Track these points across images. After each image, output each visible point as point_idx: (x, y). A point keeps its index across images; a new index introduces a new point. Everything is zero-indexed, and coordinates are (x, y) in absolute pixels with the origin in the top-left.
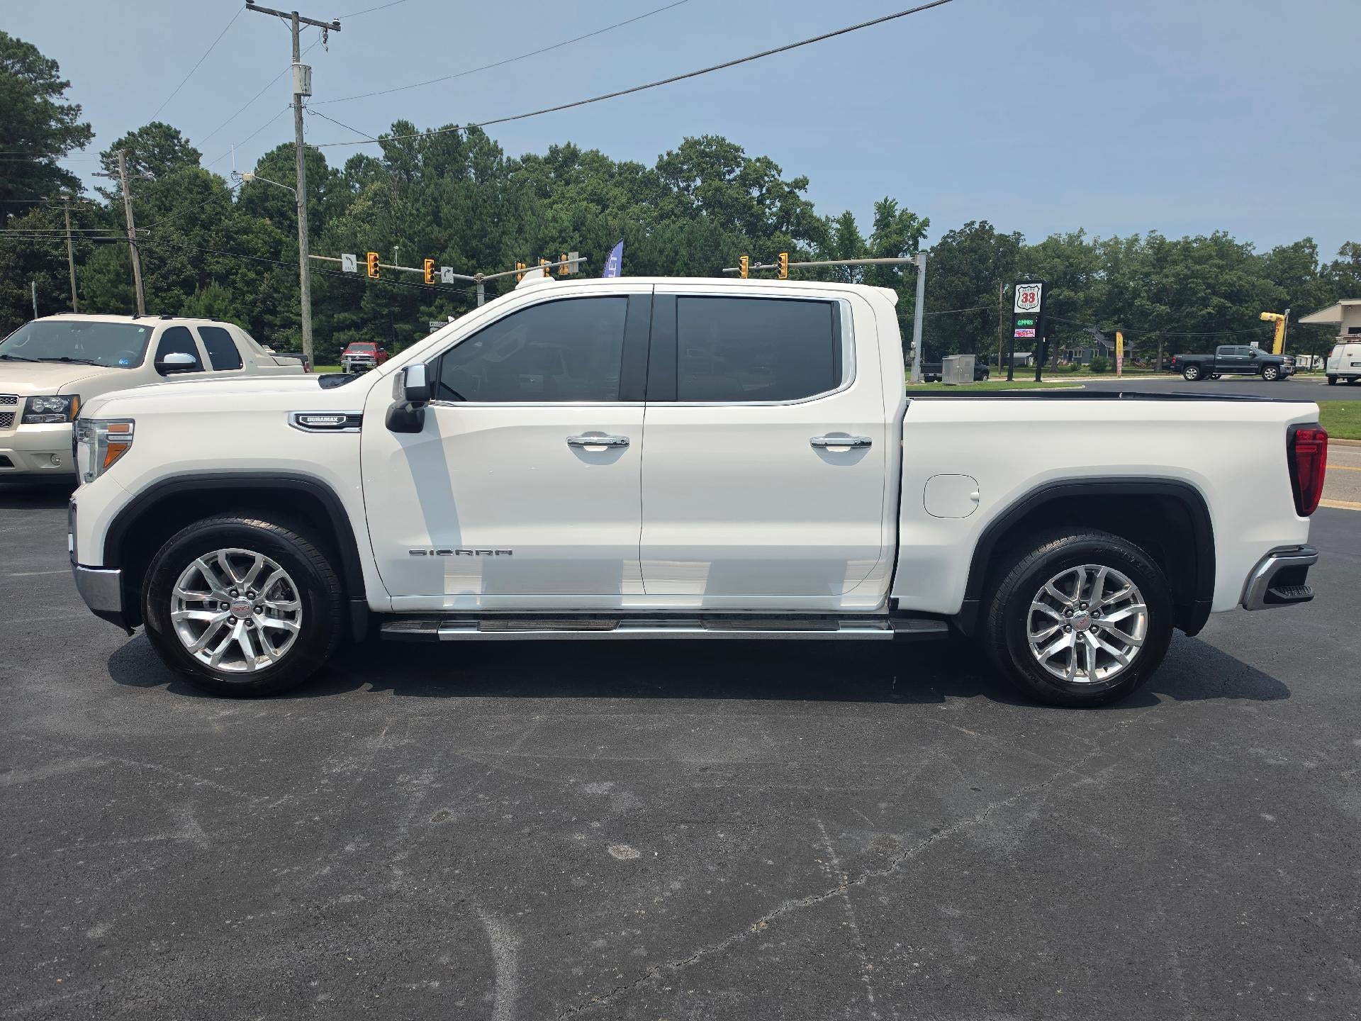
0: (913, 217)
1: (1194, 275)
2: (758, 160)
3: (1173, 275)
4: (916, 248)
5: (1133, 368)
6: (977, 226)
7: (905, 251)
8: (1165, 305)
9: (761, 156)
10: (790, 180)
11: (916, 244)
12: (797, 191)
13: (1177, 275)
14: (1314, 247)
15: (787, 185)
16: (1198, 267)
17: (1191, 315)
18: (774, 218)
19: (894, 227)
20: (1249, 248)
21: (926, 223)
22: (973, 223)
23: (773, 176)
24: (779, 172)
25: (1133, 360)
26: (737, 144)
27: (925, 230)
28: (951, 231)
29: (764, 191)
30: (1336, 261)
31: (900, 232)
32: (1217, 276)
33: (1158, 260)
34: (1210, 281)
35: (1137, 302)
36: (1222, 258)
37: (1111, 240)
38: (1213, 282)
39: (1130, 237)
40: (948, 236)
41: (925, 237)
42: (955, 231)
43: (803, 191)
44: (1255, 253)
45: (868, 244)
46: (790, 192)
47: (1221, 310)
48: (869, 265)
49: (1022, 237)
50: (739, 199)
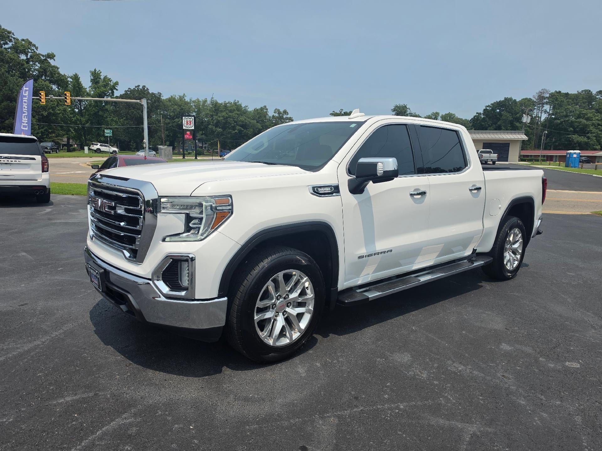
0: (110, 80)
1: (229, 117)
2: (23, 40)
3: (222, 117)
4: (113, 95)
5: (208, 153)
6: (141, 87)
7: (107, 96)
8: (220, 128)
9: (25, 38)
10: (45, 53)
11: (113, 93)
12: (49, 59)
13: (223, 117)
14: (267, 109)
15: (43, 56)
16: (231, 114)
17: (230, 133)
18: (37, 72)
19: (101, 83)
20: (247, 108)
21: (117, 83)
22: (139, 86)
23: (33, 50)
24: (37, 48)
25: (208, 150)
26: (9, 29)
27: (116, 86)
28: (129, 89)
29: (29, 57)
30: (274, 115)
31: (105, 86)
32: (237, 118)
33: (215, 110)
34: (235, 120)
35: (210, 126)
36: (238, 111)
37: (196, 100)
38: (236, 120)
39: (203, 99)
40: (128, 91)
41: (117, 90)
42: (131, 89)
43: (52, 60)
44: (249, 110)
45: (88, 90)
46: (46, 60)
47: (240, 131)
48: (90, 101)
49: (162, 95)
50: (15, 59)
